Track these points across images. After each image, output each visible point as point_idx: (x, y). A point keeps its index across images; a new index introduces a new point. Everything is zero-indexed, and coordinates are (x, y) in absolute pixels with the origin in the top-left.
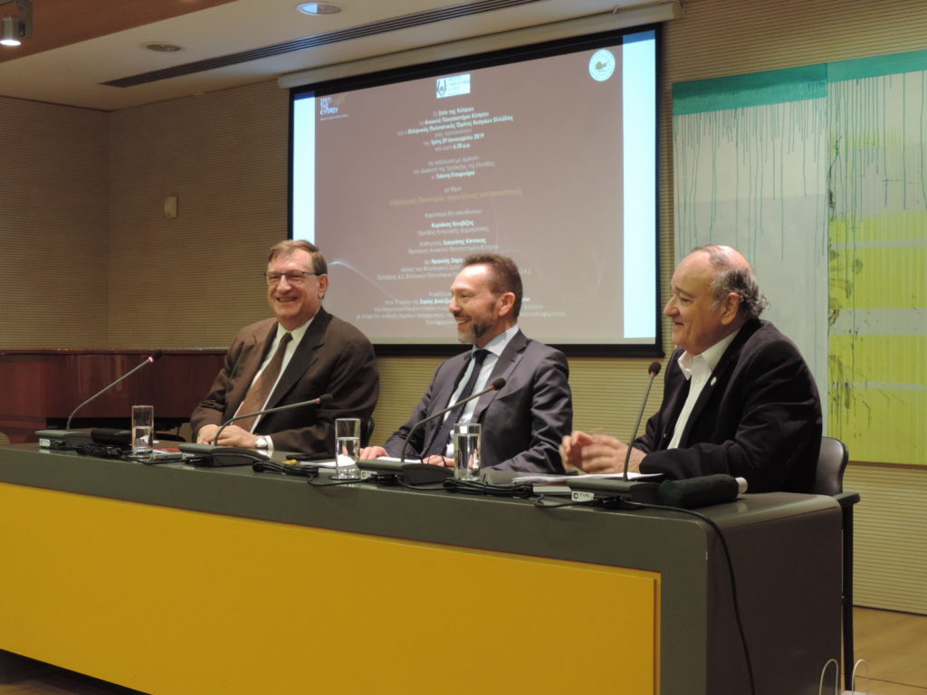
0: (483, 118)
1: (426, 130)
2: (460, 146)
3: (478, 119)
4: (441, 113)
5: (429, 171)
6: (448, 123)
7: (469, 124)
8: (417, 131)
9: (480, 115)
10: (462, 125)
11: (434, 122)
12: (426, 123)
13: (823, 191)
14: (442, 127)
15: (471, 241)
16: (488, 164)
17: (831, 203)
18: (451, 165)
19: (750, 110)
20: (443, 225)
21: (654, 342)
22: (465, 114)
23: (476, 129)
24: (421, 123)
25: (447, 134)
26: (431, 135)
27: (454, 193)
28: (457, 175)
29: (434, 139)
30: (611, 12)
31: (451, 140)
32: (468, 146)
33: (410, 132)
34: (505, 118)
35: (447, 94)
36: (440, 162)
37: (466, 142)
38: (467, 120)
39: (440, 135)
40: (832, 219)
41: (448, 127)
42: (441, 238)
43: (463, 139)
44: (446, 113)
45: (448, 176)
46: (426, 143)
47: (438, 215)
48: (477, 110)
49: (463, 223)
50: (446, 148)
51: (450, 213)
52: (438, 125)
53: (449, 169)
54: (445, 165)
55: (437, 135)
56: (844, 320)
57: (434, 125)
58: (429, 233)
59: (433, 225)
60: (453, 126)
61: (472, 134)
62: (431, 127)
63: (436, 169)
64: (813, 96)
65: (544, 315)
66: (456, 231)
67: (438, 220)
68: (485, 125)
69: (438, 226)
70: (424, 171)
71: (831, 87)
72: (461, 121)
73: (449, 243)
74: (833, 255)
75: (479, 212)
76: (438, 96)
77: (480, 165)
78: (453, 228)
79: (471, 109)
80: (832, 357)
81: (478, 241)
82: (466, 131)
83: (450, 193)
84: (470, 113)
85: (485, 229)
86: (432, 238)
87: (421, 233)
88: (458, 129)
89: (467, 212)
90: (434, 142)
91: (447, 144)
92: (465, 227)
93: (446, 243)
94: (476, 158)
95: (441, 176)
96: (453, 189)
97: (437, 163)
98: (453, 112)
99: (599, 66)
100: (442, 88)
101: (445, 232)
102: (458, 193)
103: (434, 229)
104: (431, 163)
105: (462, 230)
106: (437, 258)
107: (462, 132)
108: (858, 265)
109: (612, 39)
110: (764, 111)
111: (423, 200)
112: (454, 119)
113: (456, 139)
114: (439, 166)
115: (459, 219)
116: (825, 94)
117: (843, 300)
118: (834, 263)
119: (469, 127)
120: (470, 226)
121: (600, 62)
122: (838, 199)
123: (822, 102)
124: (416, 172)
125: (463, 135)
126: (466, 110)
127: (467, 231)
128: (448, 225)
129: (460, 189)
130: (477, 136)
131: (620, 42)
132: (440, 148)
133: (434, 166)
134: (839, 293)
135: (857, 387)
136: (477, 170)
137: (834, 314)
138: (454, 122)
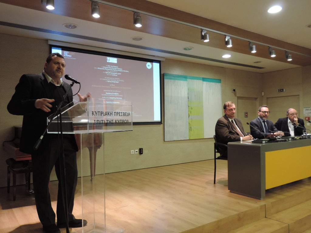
0: (121, 70)
1: (104, 69)
2: (114, 75)
3: (119, 70)
4: (108, 66)
5: (105, 79)
6: (111, 69)
7: (117, 70)
8: (101, 69)
9: (120, 69)
10: (115, 70)
11: (106, 67)
12: (104, 67)
13: (187, 96)
14: (109, 69)
15: (118, 98)
16: (122, 81)
17: (188, 98)
18: (112, 79)
19: (177, 81)
20: (109, 93)
21: (160, 121)
22: (116, 68)
23: (119, 72)
24: (102, 67)
25: (110, 71)
26: (106, 71)
27: (112, 86)
28: (113, 82)
29: (106, 72)
30: (154, 56)
31: (112, 73)
32: (117, 76)
33: (98, 68)
34: (127, 71)
35: (110, 62)
36: (109, 78)
37: (116, 74)
38: (116, 69)
39: (109, 71)
40: (188, 101)
41: (111, 70)
42: (109, 96)
43: (115, 74)
44: (110, 66)
45: (111, 82)
46: (104, 72)
47: (108, 91)
48: (119, 68)
49: (115, 94)
50: (110, 75)
51: (111, 91)
52: (108, 68)
53: (111, 80)
54: (110, 79)
55: (107, 71)
56: (190, 117)
57: (106, 68)
58: (105, 95)
59: (106, 93)
60: (112, 70)
61: (118, 73)
62: (105, 69)
63: (107, 79)
64: (186, 81)
65: (137, 116)
66: (114, 95)
67: (108, 92)
68: (121, 72)
69: (108, 93)
70: (103, 79)
71: (188, 80)
72: (115, 69)
73: (112, 98)
74: (189, 107)
75: (120, 91)
76: (108, 61)
77: (119, 80)
78: (112, 94)
79: (118, 67)
80: (189, 123)
81: (120, 98)
82: (116, 72)
83: (111, 86)
84: (117, 68)
85: (122, 96)
86: (106, 96)
87: (102, 95)
88: (113, 71)
89: (116, 91)
90: (106, 73)
91: (110, 74)
92: (116, 95)
93: (110, 98)
94: (119, 79)
95: (109, 81)
96: (112, 85)
97: (107, 78)
98: (112, 66)
99: (149, 66)
100: (109, 60)
101: (110, 95)
102: (114, 86)
103: (106, 94)
104: (105, 78)
105: (115, 95)
106: (108, 101)
107: (115, 72)
108: (192, 108)
109: (152, 61)
110: (179, 81)
111: (103, 87)
112: (112, 68)
113: (113, 73)
114: (108, 79)
115: (114, 92)
116: (187, 81)
117: (190, 114)
118: (189, 108)
119: (117, 71)
120: (117, 95)
121: (149, 65)
122: (189, 98)
123: (187, 82)
124: (101, 79)
125: (115, 73)
126: (116, 67)
127: (116, 96)
128: (111, 93)
129: (114, 85)
130: (119, 74)
131: (153, 62)
132: (108, 75)
133: (106, 79)
134: (190, 113)
135: (192, 128)
136: (119, 82)
137: (189, 116)
138: (113, 69)
